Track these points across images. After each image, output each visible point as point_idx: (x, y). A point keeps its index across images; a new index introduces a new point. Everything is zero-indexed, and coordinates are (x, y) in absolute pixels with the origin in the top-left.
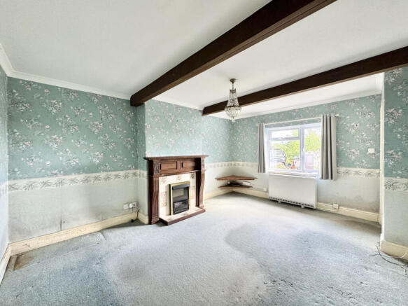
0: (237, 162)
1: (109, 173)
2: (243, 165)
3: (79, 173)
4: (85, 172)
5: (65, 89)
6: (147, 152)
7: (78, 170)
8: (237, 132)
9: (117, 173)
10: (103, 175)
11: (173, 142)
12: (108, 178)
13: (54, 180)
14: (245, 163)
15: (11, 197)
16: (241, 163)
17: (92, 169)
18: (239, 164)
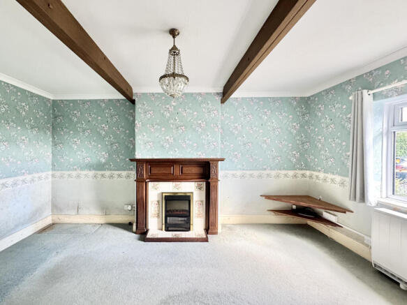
0: (315, 173)
1: (113, 172)
2: (325, 180)
3: (90, 170)
4: (95, 169)
5: (83, 100)
6: (136, 153)
7: (90, 167)
8: (316, 115)
9: (120, 172)
10: (107, 173)
11: (171, 140)
12: (111, 176)
13: (74, 173)
14: (330, 176)
15: (53, 183)
16: (322, 175)
17: (100, 167)
18: (317, 177)
